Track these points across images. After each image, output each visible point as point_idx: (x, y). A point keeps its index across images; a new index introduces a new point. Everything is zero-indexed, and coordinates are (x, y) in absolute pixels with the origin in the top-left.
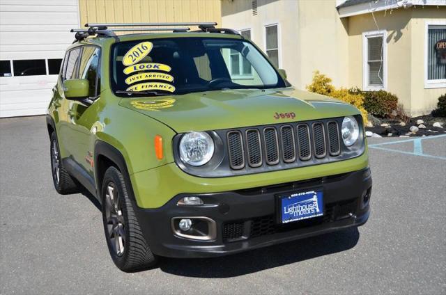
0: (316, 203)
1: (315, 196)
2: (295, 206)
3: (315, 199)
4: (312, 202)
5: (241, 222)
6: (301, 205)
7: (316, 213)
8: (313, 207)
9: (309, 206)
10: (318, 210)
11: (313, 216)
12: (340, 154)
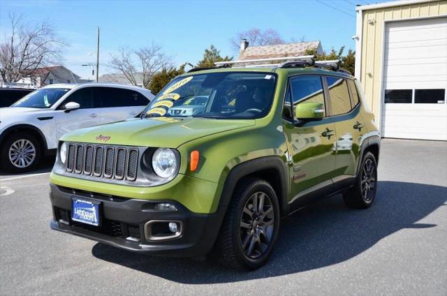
0: (95, 213)
1: (94, 208)
2: (82, 210)
3: (93, 209)
4: (92, 212)
5: (64, 210)
6: (86, 211)
7: (94, 222)
8: (92, 216)
9: (90, 214)
10: (96, 221)
11: (91, 224)
12: (135, 180)
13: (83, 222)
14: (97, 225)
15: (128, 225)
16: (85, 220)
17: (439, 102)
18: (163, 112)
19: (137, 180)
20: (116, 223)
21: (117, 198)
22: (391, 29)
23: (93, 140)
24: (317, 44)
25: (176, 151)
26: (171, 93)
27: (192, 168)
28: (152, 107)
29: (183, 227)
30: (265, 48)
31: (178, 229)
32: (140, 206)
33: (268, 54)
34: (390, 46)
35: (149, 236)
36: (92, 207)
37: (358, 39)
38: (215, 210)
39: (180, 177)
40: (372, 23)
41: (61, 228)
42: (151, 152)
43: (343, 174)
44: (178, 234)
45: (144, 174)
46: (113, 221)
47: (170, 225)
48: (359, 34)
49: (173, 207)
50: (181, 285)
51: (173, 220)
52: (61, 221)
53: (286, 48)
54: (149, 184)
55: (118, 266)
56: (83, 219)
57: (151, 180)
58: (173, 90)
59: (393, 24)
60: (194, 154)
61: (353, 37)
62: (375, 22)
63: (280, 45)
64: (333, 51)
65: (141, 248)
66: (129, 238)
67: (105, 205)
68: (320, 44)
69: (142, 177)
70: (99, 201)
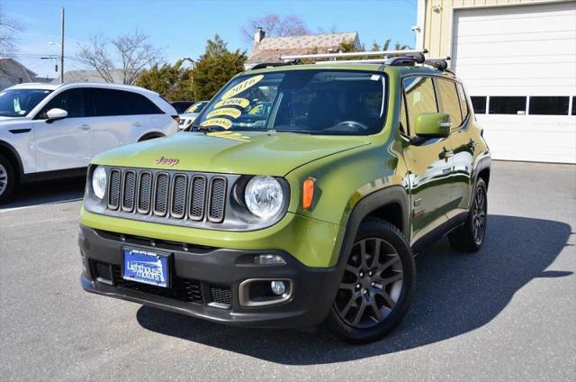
0: (161, 269)
1: (159, 261)
2: (139, 264)
3: (159, 263)
4: (156, 267)
5: (106, 265)
6: (146, 266)
7: (160, 282)
8: (157, 274)
9: (153, 270)
10: (163, 280)
12: (222, 222)
13: (142, 281)
14: (165, 286)
15: (211, 285)
16: (146, 279)
17: (519, 112)
18: (227, 124)
19: (225, 221)
20: (191, 283)
21: (193, 247)
22: (461, 19)
23: (152, 164)
24: (353, 36)
25: (282, 181)
26: (234, 97)
27: (306, 204)
28: (208, 117)
29: (294, 287)
30: (287, 39)
31: (287, 291)
32: (234, 259)
33: (292, 47)
34: (460, 40)
35: (245, 300)
36: (156, 261)
37: (419, 30)
38: (335, 263)
39: (289, 217)
40: (437, 11)
41: (101, 290)
42: (244, 181)
43: (457, 208)
44: (286, 297)
45: (236, 214)
46: (187, 280)
47: (273, 284)
48: (420, 24)
49: (278, 258)
50: (287, 367)
51: (277, 278)
52: (99, 279)
53: (314, 40)
54: (246, 227)
55: (185, 343)
56: (141, 278)
57: (246, 221)
58: (236, 93)
59: (463, 13)
60: (308, 185)
61: (414, 28)
62: (442, 9)
63: (307, 37)
64: (375, 45)
65: (231, 317)
66: (212, 304)
67: (176, 257)
68: (357, 37)
69: (233, 217)
70: (168, 252)
